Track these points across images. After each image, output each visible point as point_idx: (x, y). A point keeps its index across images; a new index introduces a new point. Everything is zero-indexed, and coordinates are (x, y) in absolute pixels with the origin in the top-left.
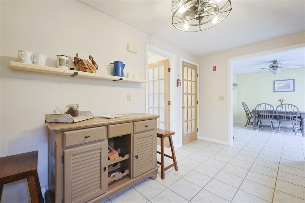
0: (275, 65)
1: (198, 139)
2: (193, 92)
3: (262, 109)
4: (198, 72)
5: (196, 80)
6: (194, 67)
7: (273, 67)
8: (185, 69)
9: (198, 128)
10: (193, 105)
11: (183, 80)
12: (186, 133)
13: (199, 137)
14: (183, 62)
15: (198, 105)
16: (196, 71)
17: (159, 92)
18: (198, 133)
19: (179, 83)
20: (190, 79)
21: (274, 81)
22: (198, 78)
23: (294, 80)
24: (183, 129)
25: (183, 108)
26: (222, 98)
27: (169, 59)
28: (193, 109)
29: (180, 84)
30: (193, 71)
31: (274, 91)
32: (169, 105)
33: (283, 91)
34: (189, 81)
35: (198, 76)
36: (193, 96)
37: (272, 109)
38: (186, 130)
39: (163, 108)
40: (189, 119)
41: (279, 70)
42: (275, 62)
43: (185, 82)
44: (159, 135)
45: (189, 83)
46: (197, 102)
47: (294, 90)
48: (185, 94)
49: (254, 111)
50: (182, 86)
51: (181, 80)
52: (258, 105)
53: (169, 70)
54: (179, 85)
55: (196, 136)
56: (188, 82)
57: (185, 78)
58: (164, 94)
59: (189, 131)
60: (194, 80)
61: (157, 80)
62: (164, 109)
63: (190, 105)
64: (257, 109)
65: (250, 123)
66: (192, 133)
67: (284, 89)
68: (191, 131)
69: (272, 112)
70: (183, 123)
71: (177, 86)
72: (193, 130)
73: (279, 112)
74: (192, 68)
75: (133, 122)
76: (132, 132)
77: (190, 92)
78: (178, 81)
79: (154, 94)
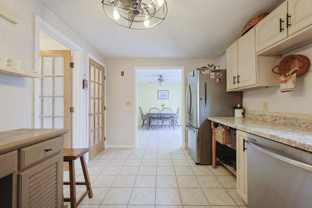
0: (161, 79)
1: (105, 148)
2: (101, 97)
3: (153, 113)
4: (105, 75)
5: (103, 83)
6: (101, 68)
7: (160, 80)
8: (92, 68)
9: (105, 136)
10: (101, 111)
11: (90, 81)
12: (93, 145)
13: (106, 146)
14: (90, 59)
15: (105, 111)
16: (103, 73)
17: (54, 94)
18: (105, 142)
19: (86, 84)
20: (97, 81)
21: (158, 91)
22: (105, 81)
23: (168, 91)
24: (90, 141)
25: (90, 115)
26: (129, 104)
27: (72, 52)
28: (100, 116)
29: (87, 86)
30: (101, 72)
31: (158, 99)
32: (71, 112)
33: (163, 99)
34: (97, 83)
35: (105, 79)
36: (101, 101)
37: (159, 112)
38: (93, 141)
39: (61, 117)
40: (96, 128)
41: (163, 83)
42: (161, 76)
43: (92, 84)
44: (66, 159)
45: (97, 85)
46: (104, 108)
47: (168, 99)
48: (92, 98)
49: (148, 114)
50: (89, 89)
51: (88, 81)
52: (150, 109)
53: (72, 65)
54: (85, 86)
55: (103, 145)
56: (95, 84)
57: (92, 79)
58: (62, 97)
59: (96, 142)
60: (101, 82)
61: (51, 76)
62: (63, 118)
63: (97, 111)
64: (150, 112)
65: (144, 124)
66: (99, 143)
67: (163, 97)
68: (98, 141)
69: (159, 114)
70: (90, 133)
71: (83, 88)
72: (100, 140)
73: (163, 114)
74: (99, 70)
75: (19, 149)
76: (16, 169)
77: (97, 96)
78: (85, 82)
79: (43, 97)
